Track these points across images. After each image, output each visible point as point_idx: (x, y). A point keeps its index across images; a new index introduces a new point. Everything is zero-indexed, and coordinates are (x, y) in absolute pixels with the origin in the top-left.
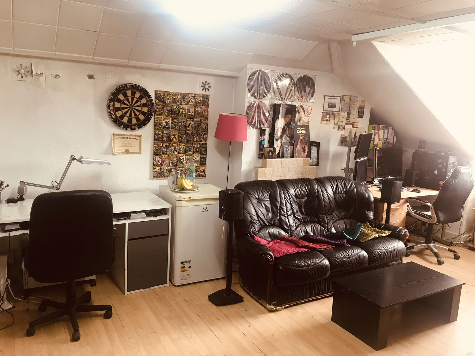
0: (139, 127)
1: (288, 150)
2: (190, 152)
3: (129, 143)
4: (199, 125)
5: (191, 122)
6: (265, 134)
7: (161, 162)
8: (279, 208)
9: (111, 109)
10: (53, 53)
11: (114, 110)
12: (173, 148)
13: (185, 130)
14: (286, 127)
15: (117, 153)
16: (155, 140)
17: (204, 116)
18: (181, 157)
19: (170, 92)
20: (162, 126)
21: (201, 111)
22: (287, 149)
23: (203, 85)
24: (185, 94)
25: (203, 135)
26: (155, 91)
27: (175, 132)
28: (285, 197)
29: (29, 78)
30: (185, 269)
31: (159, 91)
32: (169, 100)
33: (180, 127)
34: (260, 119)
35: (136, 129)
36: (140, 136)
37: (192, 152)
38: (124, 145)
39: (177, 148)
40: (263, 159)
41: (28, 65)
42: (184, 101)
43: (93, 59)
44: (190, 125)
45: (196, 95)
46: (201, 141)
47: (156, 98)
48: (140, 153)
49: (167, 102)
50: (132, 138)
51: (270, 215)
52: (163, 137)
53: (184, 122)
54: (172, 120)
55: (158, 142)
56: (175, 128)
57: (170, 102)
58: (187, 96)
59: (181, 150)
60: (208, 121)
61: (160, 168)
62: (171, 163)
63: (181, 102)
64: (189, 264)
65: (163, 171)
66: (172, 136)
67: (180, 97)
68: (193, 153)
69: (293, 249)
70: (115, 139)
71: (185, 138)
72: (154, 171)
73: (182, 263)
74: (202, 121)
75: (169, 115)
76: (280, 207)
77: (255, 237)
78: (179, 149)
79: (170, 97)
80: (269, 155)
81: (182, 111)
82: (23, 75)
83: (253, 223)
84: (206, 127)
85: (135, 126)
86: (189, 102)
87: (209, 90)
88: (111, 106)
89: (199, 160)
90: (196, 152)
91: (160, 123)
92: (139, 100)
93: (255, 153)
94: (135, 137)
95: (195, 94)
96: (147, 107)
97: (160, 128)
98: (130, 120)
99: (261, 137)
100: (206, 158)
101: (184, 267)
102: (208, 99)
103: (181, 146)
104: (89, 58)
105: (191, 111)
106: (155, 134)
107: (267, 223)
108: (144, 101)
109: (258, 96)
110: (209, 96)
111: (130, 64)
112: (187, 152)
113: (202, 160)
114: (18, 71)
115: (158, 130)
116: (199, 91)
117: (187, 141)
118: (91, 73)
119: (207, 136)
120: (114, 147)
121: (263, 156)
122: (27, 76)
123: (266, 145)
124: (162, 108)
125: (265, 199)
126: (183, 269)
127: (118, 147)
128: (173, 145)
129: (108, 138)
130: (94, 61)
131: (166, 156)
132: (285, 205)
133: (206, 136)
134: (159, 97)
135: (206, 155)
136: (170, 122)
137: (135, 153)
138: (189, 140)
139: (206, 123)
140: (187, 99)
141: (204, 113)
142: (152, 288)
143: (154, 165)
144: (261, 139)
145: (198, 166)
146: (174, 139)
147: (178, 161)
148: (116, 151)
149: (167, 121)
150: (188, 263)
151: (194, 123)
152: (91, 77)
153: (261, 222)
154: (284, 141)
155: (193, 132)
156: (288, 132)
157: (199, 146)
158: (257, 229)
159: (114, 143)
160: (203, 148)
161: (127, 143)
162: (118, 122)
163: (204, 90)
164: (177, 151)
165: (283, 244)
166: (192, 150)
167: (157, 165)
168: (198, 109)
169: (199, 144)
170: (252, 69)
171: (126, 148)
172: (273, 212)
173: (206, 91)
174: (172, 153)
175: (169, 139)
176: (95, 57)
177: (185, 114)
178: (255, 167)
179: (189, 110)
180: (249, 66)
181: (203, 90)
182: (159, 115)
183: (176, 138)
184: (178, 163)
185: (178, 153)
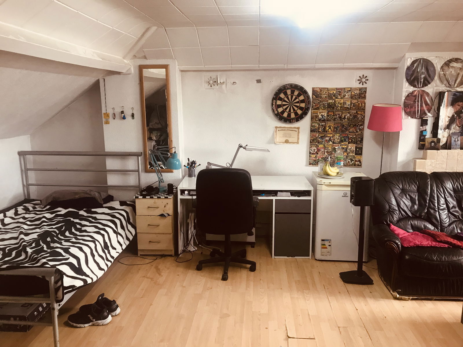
0: (297, 120)
1: (458, 140)
2: (345, 143)
3: (289, 134)
4: (355, 117)
5: (347, 114)
6: (427, 124)
7: (316, 150)
8: (428, 201)
9: (273, 106)
10: (230, 66)
11: (277, 107)
12: (328, 138)
13: (340, 121)
14: (456, 115)
15: (278, 142)
16: (312, 131)
17: (360, 108)
18: (336, 146)
19: (326, 88)
20: (318, 119)
21: (358, 104)
22: (456, 140)
23: (359, 79)
24: (341, 89)
25: (359, 126)
26: (313, 88)
27: (331, 124)
28: (437, 190)
29: (216, 87)
30: (325, 246)
31: (317, 88)
32: (325, 95)
33: (335, 119)
34: (421, 108)
35: (294, 122)
36: (298, 128)
37: (347, 143)
38: (284, 136)
39: (332, 138)
40: (424, 150)
41: (215, 77)
42: (340, 95)
43: (259, 67)
44: (346, 117)
45: (353, 89)
46: (357, 132)
47: (313, 94)
48: (298, 143)
49: (324, 97)
50: (291, 130)
51: (416, 207)
52: (319, 129)
53: (339, 114)
54: (328, 113)
55: (314, 133)
56: (330, 120)
57: (326, 97)
58: (343, 90)
59: (336, 140)
60: (364, 112)
61: (316, 156)
62: (326, 152)
63: (337, 97)
64: (330, 242)
65: (319, 159)
66: (327, 128)
67: (336, 92)
68: (349, 143)
69: (428, 242)
70: (277, 131)
71: (340, 129)
72: (310, 159)
73: (323, 240)
74: (358, 112)
75: (324, 108)
76: (430, 200)
77: (391, 226)
78: (334, 140)
79: (326, 93)
80: (431, 146)
81: (338, 104)
82: (212, 85)
83: (391, 212)
84: (362, 118)
85: (294, 120)
86: (344, 96)
87: (366, 83)
88: (274, 103)
89: (355, 150)
90: (351, 142)
91: (317, 117)
92: (297, 97)
93: (415, 144)
94: (294, 129)
95: (351, 88)
96: (304, 103)
97: (316, 120)
98: (289, 115)
99: (421, 127)
100: (362, 148)
101: (324, 245)
102: (366, 92)
103: (336, 137)
104: (256, 66)
105: (347, 104)
106: (311, 126)
107: (410, 215)
108: (302, 98)
109: (418, 85)
110: (366, 88)
111: (288, 67)
112: (342, 142)
113: (358, 149)
114: (209, 82)
115: (314, 122)
116: (356, 85)
117: (343, 131)
118: (258, 78)
119: (364, 127)
120: (276, 138)
121: (424, 148)
122: (214, 85)
123: (428, 135)
124: (319, 103)
125: (411, 190)
126: (323, 246)
127: (280, 137)
128: (329, 135)
129: (272, 130)
130: (260, 68)
131: (321, 146)
132: (436, 199)
133: (362, 127)
134: (316, 93)
135: (362, 145)
136: (326, 115)
137: (294, 143)
138: (345, 131)
139: (363, 114)
140: (343, 93)
141: (360, 105)
142: (296, 257)
143: (310, 154)
144: (422, 129)
145: (354, 156)
146: (330, 130)
147: (333, 151)
148: (277, 141)
149: (323, 114)
150: (328, 242)
151: (350, 115)
152: (259, 81)
153: (403, 212)
154: (452, 131)
155: (348, 123)
156: (459, 121)
157: (354, 136)
158: (395, 219)
159: (276, 135)
160: (359, 138)
161: (287, 134)
162: (280, 117)
163: (361, 83)
164: (332, 141)
165: (420, 236)
166: (347, 140)
167: (313, 154)
168: (354, 101)
169: (355, 134)
170: (411, 58)
171: (287, 138)
172: (420, 204)
173: (363, 85)
174: (327, 143)
175: (324, 130)
176: (260, 65)
177: (341, 107)
178: (414, 158)
179: (344, 103)
180: (407, 55)
181: (359, 83)
182: (316, 109)
183: (331, 129)
184: (333, 152)
185: (333, 143)
